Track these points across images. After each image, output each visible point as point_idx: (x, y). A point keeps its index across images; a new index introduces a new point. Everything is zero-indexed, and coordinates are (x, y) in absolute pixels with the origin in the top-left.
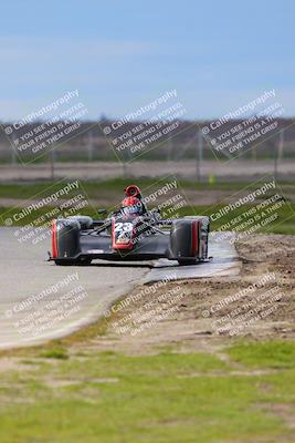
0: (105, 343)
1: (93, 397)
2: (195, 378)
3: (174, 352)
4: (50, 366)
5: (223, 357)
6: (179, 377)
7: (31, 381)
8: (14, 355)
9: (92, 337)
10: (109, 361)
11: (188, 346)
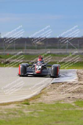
0: (40, 100)
1: (37, 115)
2: (66, 110)
3: (60, 103)
4: (25, 107)
5: (73, 104)
6: (61, 110)
7: (19, 111)
8: (15, 104)
9: (37, 98)
10: (41, 105)
11: (64, 101)
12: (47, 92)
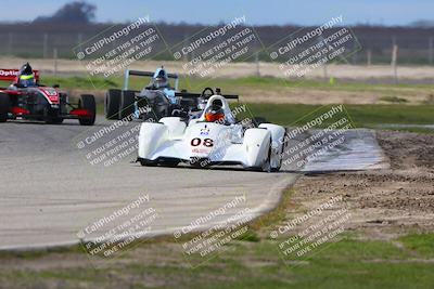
1: (289, 278)
2: (379, 263)
3: (354, 238)
4: (244, 247)
5: (399, 245)
6: (364, 261)
9: (275, 221)
12: (300, 201)
